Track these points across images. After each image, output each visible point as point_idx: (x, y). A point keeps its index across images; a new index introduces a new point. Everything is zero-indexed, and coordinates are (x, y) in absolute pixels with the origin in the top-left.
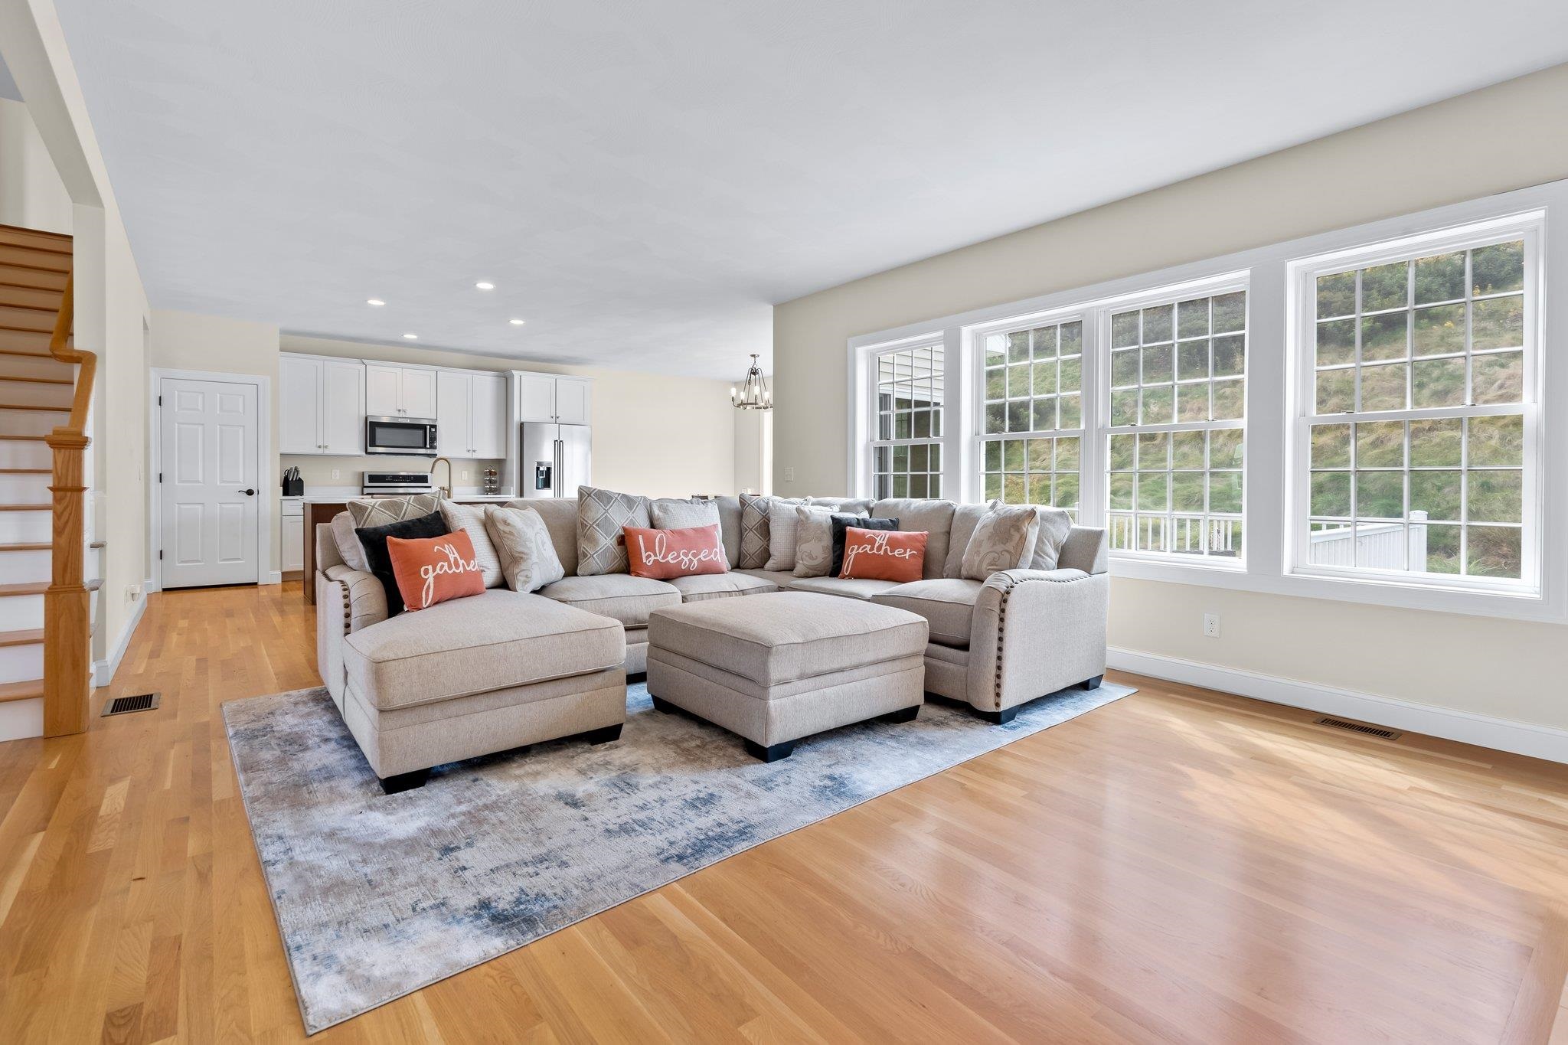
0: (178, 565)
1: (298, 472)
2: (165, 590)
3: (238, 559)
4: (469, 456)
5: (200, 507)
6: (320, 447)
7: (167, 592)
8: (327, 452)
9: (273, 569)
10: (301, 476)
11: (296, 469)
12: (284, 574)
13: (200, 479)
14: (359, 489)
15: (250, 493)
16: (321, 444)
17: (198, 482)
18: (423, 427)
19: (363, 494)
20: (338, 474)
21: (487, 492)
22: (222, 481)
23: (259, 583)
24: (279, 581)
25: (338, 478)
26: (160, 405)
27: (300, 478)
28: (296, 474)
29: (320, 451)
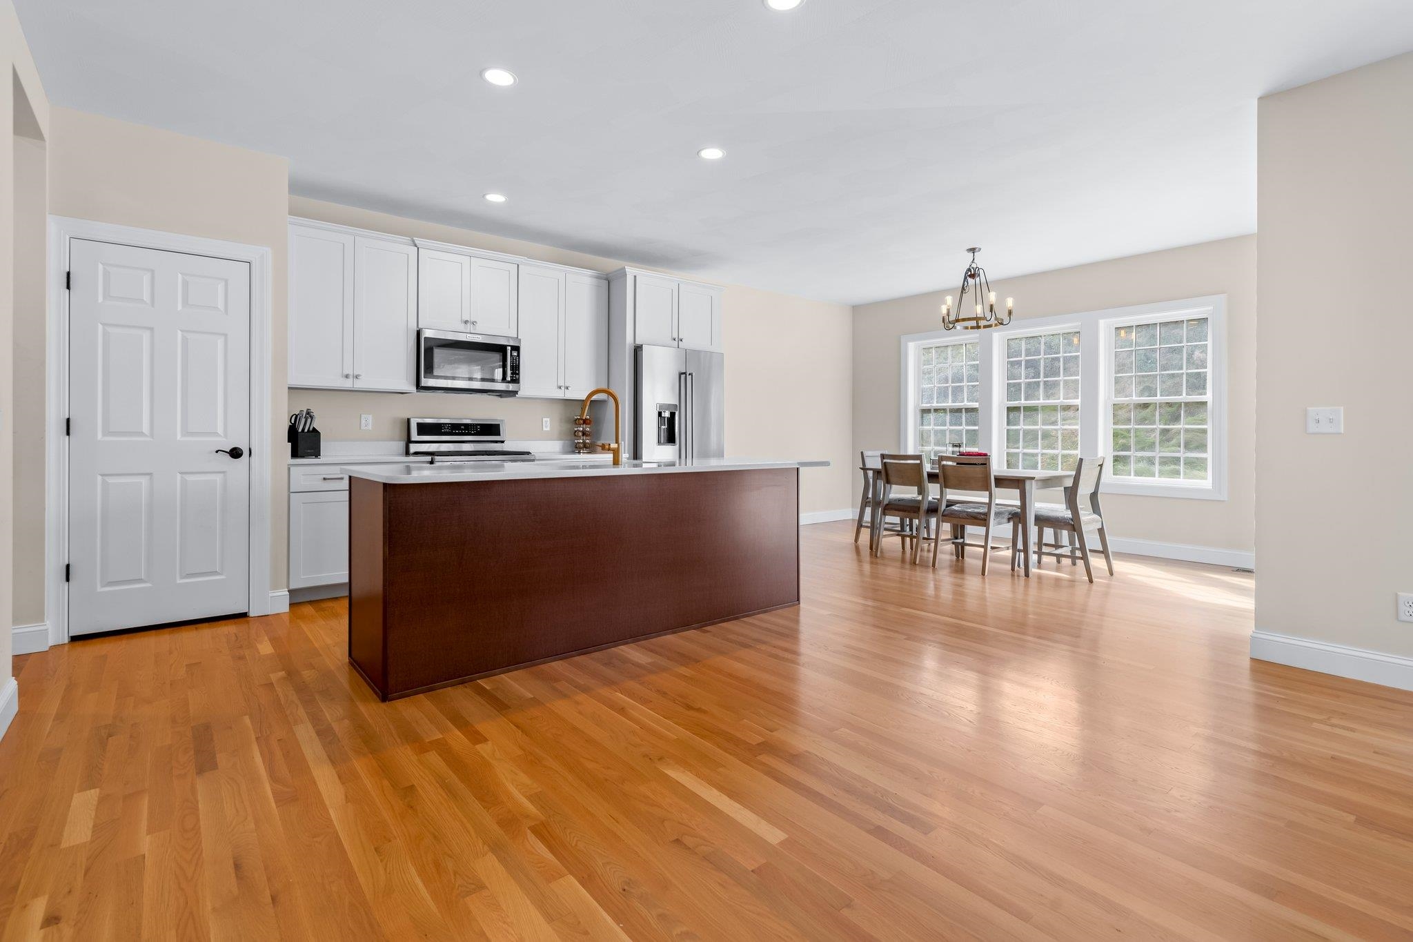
0: (99, 589)
1: (312, 418)
2: (74, 639)
3: (215, 573)
4: (560, 394)
5: (144, 481)
6: (347, 376)
7: (80, 643)
8: (359, 385)
9: (275, 587)
10: (316, 425)
11: (308, 413)
12: (292, 592)
13: (146, 428)
14: (402, 444)
15: (235, 453)
16: (348, 371)
17: (141, 434)
18: (501, 349)
19: (407, 453)
20: (370, 421)
21: (577, 449)
22: (186, 433)
23: (251, 614)
24: (284, 607)
25: (370, 427)
26: (68, 287)
27: (314, 429)
28: (309, 420)
29: (348, 384)
